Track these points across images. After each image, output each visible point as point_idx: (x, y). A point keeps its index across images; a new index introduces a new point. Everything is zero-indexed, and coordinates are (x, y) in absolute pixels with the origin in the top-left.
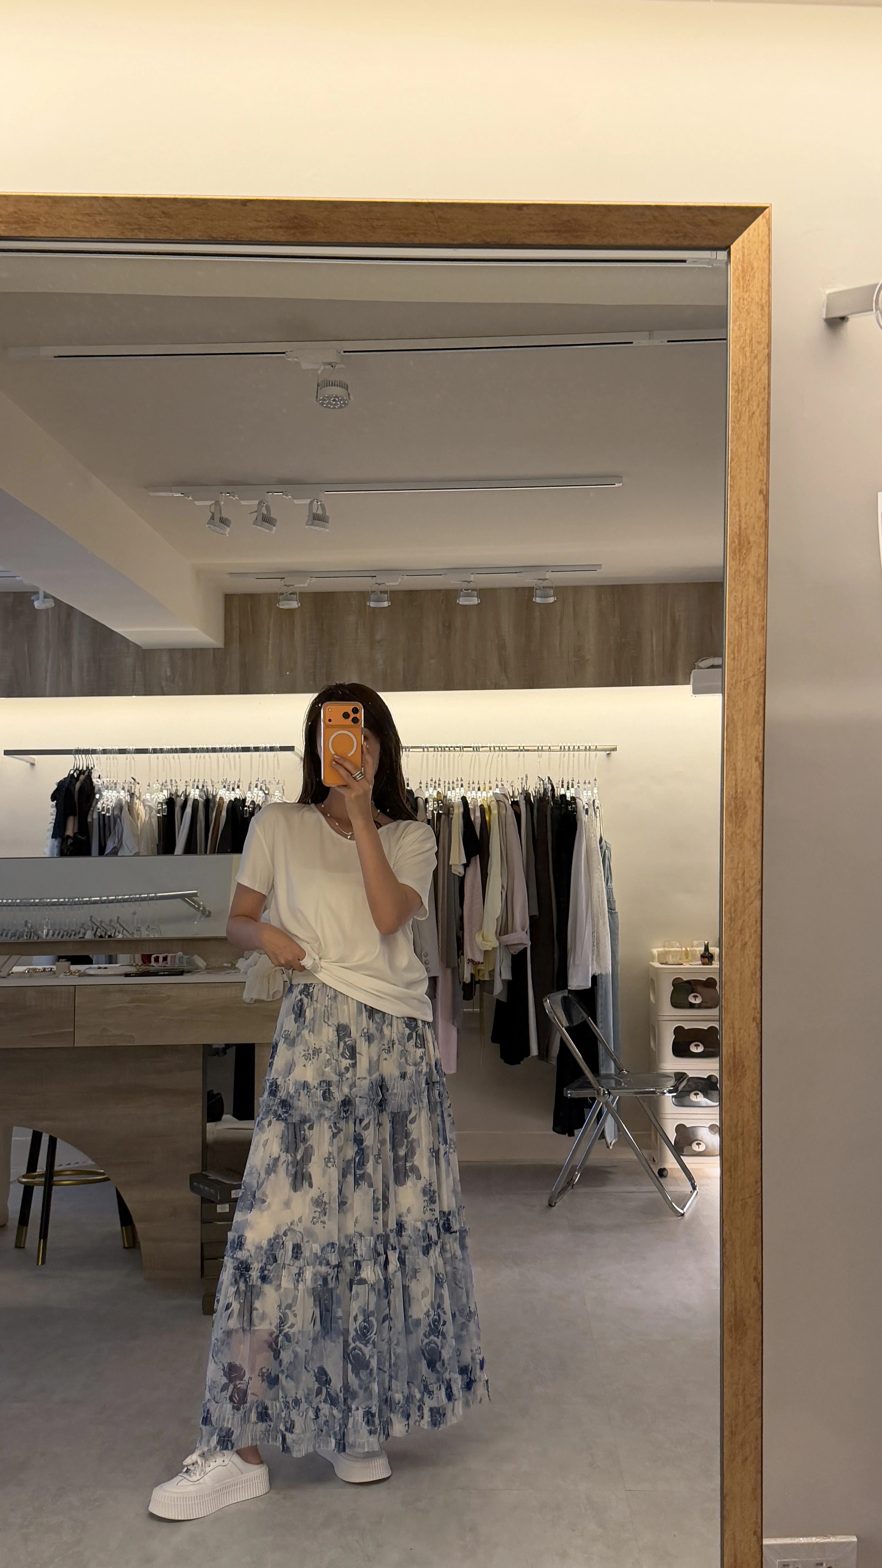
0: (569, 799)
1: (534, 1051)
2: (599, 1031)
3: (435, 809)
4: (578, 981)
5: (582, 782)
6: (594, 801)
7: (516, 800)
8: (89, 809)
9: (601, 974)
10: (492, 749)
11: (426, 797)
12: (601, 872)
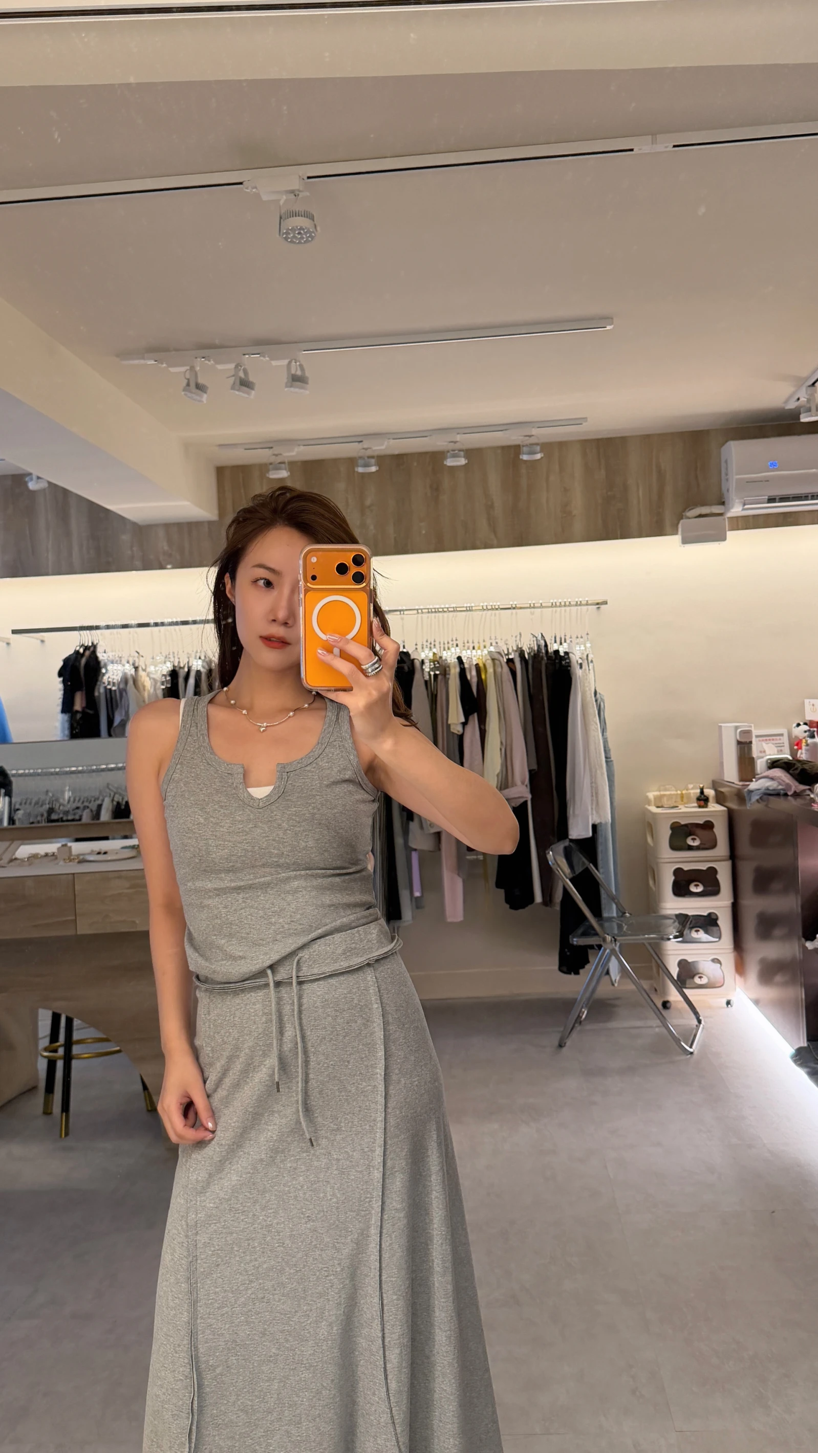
0: (562, 654)
1: (538, 898)
2: (599, 875)
3: (431, 669)
4: (578, 830)
5: (574, 637)
6: (587, 656)
7: (511, 657)
8: (95, 684)
9: (601, 823)
10: (485, 608)
11: (423, 658)
12: (597, 725)
